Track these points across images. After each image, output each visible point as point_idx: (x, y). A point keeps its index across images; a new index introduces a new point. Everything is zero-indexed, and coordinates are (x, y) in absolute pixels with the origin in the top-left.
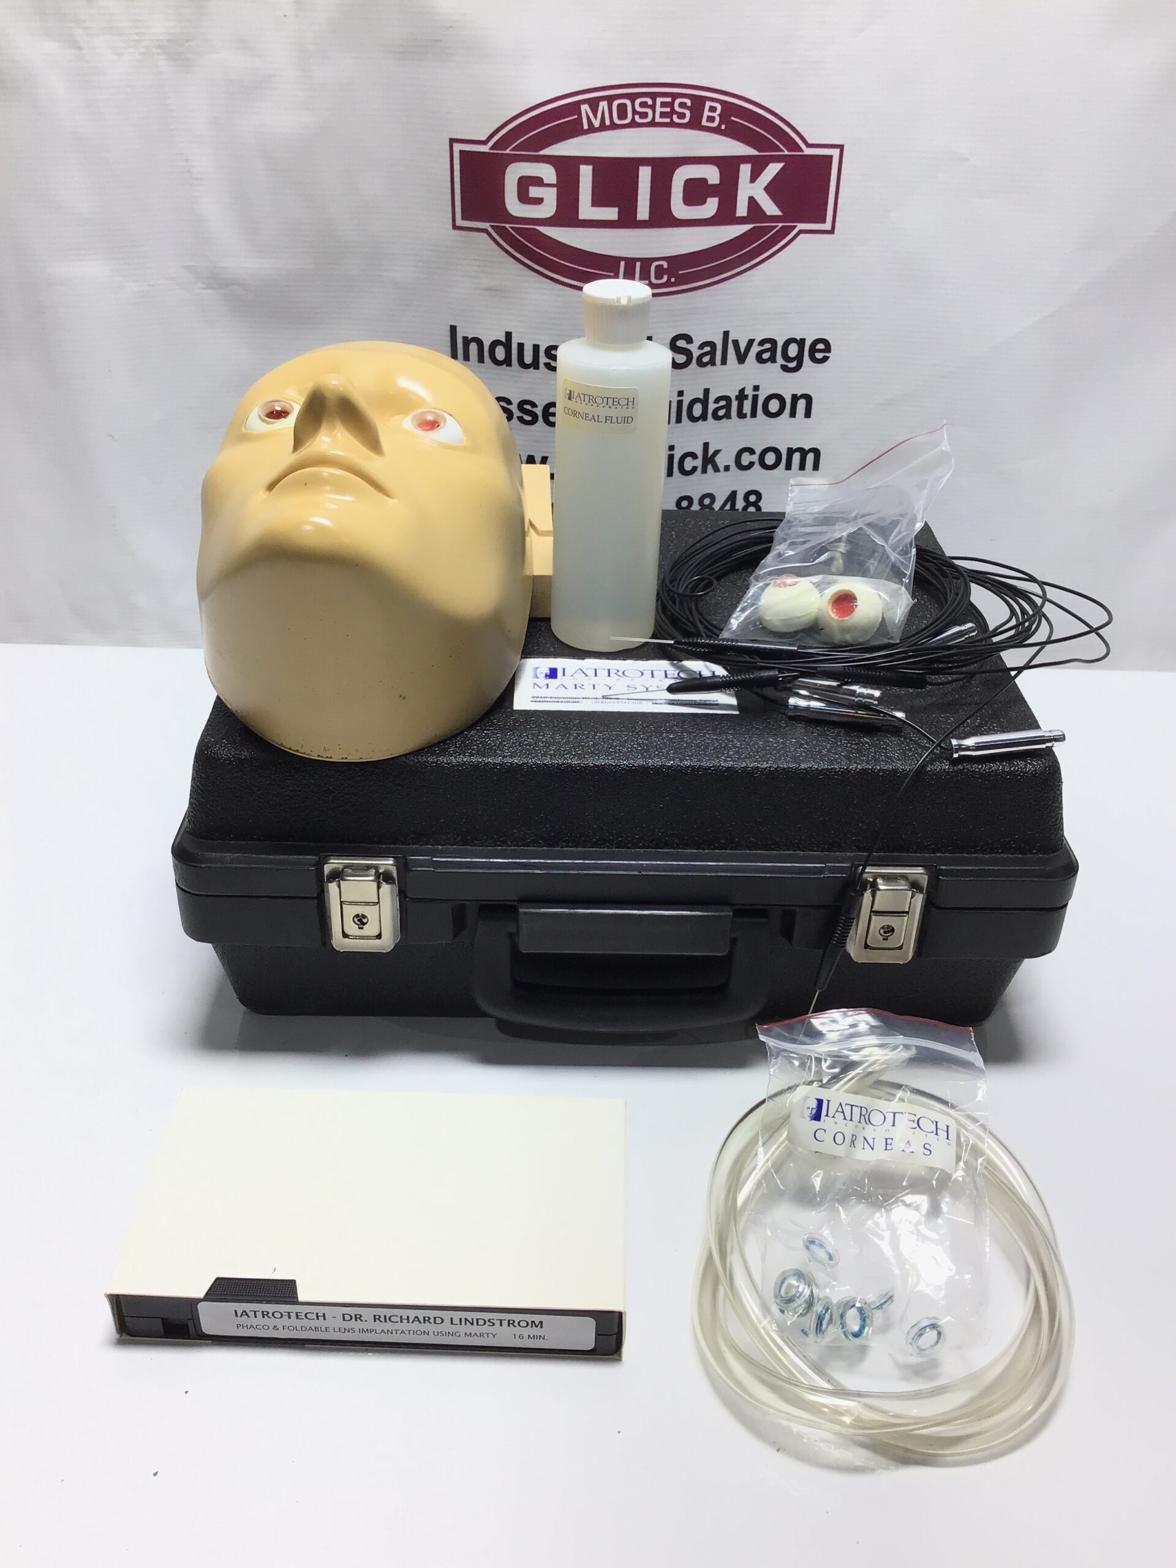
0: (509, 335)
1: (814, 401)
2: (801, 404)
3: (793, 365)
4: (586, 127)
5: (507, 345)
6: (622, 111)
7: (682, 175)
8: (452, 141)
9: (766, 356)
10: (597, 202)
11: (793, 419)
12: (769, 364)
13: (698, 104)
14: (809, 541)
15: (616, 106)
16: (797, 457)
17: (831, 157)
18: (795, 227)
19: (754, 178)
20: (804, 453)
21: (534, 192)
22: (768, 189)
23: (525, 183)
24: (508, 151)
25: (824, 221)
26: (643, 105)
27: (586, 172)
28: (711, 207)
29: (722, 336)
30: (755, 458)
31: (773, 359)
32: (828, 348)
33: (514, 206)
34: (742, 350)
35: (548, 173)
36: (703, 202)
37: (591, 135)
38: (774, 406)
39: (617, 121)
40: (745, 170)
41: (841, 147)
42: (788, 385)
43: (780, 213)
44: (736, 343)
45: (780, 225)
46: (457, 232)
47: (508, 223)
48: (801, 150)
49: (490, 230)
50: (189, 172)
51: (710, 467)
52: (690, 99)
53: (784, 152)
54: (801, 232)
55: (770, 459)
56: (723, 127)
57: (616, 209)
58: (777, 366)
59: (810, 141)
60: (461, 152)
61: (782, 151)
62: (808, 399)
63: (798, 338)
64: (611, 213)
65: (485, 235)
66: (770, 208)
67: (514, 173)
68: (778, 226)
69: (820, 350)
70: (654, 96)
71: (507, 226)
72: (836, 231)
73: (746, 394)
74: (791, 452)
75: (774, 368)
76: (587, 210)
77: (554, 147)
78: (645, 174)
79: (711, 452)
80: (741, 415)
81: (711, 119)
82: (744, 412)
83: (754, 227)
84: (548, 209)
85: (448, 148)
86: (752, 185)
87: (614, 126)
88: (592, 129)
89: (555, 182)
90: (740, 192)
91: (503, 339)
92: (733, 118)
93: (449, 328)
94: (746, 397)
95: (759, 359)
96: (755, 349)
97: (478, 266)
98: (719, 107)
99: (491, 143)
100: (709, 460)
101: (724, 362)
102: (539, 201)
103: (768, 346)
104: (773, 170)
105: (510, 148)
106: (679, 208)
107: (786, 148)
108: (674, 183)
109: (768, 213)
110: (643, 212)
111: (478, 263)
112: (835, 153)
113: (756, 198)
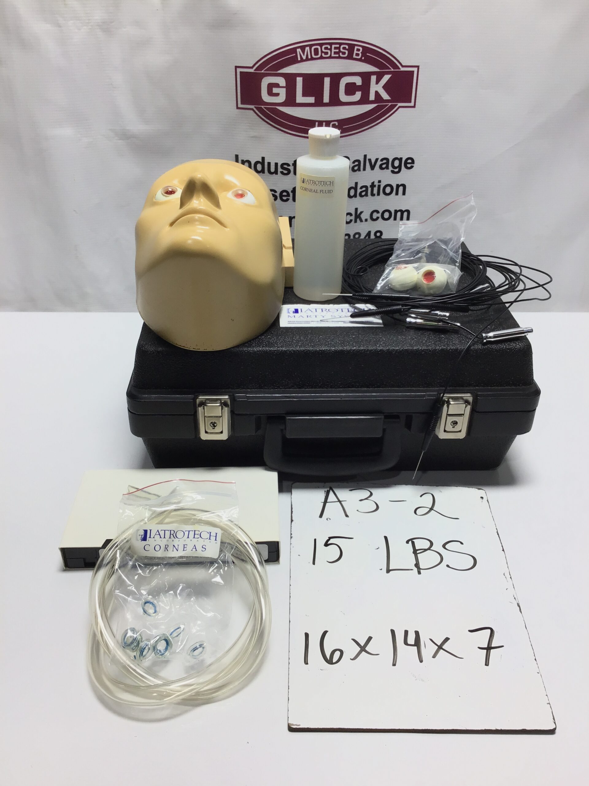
0: (263, 159)
1: (407, 187)
2: (401, 189)
3: (397, 170)
4: (299, 59)
5: (263, 163)
6: (316, 52)
7: (344, 81)
8: (236, 67)
9: (384, 166)
10: (305, 94)
11: (397, 196)
12: (385, 170)
13: (351, 47)
14: (411, 248)
15: (313, 49)
16: (399, 214)
17: (413, 72)
18: (397, 105)
19: (377, 82)
20: (402, 212)
21: (275, 90)
22: (384, 87)
23: (271, 86)
24: (263, 72)
25: (410, 102)
26: (326, 48)
27: (299, 80)
28: (358, 96)
29: (363, 157)
30: (379, 215)
31: (387, 168)
32: (413, 162)
33: (266, 97)
34: (373, 163)
35: (282, 81)
36: (354, 94)
37: (302, 63)
38: (388, 190)
39: (314, 56)
40: (374, 78)
41: (418, 67)
42: (395, 180)
43: (389, 98)
44: (370, 160)
45: (390, 104)
46: (238, 110)
47: (264, 105)
48: (399, 69)
49: (255, 109)
50: (111, 84)
51: (358, 220)
52: (347, 45)
53: (391, 69)
54: (400, 107)
55: (386, 215)
56: (363, 58)
57: (314, 98)
58: (389, 171)
59: (403, 64)
60: (241, 72)
61: (390, 69)
62: (404, 186)
63: (399, 157)
64: (311, 100)
65: (252, 111)
66: (385, 96)
67: (266, 82)
68: (388, 105)
69: (409, 163)
70: (331, 44)
71: (262, 107)
72: (416, 106)
73: (375, 184)
74: (396, 212)
75: (388, 172)
76: (300, 99)
77: (285, 69)
78: (327, 81)
79: (359, 212)
80: (373, 195)
81: (358, 55)
82: (374, 193)
83: (378, 105)
84: (282, 98)
85: (234, 70)
86: (377, 85)
87: (312, 59)
88: (302, 60)
89: (284, 85)
90: (371, 89)
91: (261, 160)
92: (367, 54)
93: (234, 156)
94: (375, 186)
95: (381, 168)
96: (379, 163)
97: (248, 126)
98: (361, 49)
99: (255, 68)
100: (358, 216)
101: (364, 169)
102: (277, 95)
103: (385, 161)
104: (386, 78)
105: (264, 70)
106: (343, 97)
107: (392, 68)
108: (340, 85)
109: (385, 99)
110: (326, 99)
111: (248, 125)
112: (415, 70)
113: (378, 91)
